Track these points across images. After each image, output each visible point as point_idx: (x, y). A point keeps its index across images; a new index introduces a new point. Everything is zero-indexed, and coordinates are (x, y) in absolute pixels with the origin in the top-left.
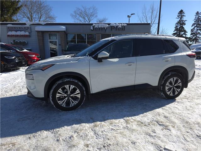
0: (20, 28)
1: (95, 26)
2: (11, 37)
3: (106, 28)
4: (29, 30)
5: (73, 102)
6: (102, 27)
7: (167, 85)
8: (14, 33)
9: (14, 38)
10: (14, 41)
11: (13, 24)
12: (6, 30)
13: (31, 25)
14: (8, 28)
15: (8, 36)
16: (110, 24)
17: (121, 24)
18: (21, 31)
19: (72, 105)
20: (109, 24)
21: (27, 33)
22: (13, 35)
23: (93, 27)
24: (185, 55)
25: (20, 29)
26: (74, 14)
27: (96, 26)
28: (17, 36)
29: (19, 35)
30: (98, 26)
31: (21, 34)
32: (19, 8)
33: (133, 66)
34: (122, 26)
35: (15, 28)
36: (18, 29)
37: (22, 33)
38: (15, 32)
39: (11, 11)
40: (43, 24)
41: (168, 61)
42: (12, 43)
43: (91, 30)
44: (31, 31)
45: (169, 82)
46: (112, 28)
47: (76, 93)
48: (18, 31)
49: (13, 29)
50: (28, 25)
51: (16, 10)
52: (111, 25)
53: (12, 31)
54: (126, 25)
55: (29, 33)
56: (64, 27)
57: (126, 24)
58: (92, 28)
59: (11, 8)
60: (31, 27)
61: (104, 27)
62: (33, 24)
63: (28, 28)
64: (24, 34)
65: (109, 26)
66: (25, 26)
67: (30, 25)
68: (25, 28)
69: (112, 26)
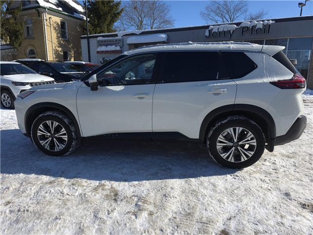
0: (110, 41)
1: (212, 29)
2: (101, 53)
3: (231, 32)
4: (121, 43)
5: (58, 146)
6: (224, 30)
7: (219, 139)
8: (103, 48)
9: (104, 56)
10: (104, 58)
11: (103, 36)
12: (96, 44)
13: (124, 36)
14: (98, 42)
15: (98, 52)
16: (241, 23)
17: (263, 21)
18: (111, 45)
19: (57, 149)
20: (238, 24)
21: (118, 48)
22: (103, 52)
23: (210, 31)
24: (266, 83)
25: (111, 43)
26: (206, 12)
27: (215, 30)
28: (107, 52)
29: (109, 50)
30: (218, 29)
31: (112, 50)
32: (119, 14)
33: (147, 100)
34: (263, 24)
35: (105, 41)
36: (109, 43)
37: (113, 48)
38: (105, 47)
39: (109, 18)
40: (138, 34)
41: (220, 93)
42: (101, 61)
43: (206, 36)
44: (123, 44)
45: (224, 135)
46: (243, 31)
47: (61, 133)
48: (109, 45)
49: (104, 43)
50: (119, 37)
51: (116, 16)
52: (242, 25)
53: (101, 45)
54: (274, 22)
55: (121, 47)
56: (164, 36)
57: (272, 20)
58: (207, 34)
59: (109, 15)
60: (123, 39)
61: (229, 29)
62: (126, 35)
63: (120, 40)
64: (114, 49)
65: (238, 27)
66: (117, 38)
67: (122, 37)
68: (116, 41)
69: (243, 28)
